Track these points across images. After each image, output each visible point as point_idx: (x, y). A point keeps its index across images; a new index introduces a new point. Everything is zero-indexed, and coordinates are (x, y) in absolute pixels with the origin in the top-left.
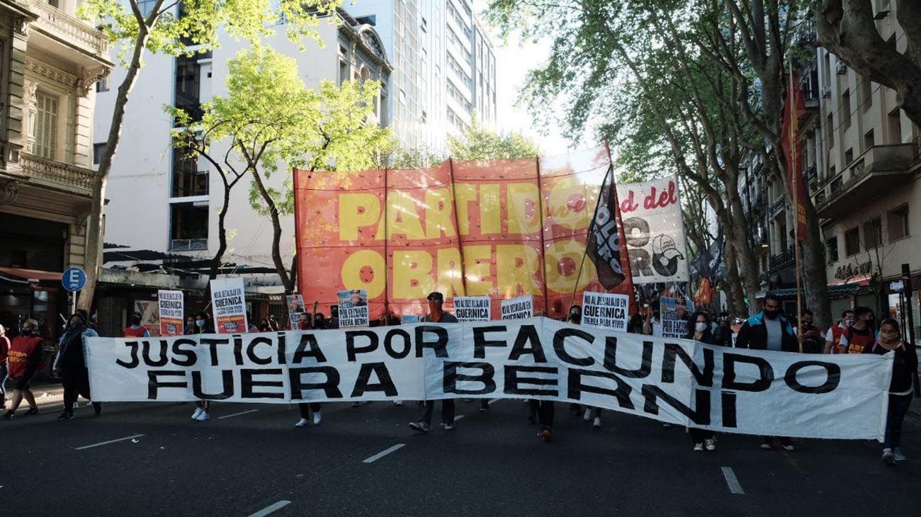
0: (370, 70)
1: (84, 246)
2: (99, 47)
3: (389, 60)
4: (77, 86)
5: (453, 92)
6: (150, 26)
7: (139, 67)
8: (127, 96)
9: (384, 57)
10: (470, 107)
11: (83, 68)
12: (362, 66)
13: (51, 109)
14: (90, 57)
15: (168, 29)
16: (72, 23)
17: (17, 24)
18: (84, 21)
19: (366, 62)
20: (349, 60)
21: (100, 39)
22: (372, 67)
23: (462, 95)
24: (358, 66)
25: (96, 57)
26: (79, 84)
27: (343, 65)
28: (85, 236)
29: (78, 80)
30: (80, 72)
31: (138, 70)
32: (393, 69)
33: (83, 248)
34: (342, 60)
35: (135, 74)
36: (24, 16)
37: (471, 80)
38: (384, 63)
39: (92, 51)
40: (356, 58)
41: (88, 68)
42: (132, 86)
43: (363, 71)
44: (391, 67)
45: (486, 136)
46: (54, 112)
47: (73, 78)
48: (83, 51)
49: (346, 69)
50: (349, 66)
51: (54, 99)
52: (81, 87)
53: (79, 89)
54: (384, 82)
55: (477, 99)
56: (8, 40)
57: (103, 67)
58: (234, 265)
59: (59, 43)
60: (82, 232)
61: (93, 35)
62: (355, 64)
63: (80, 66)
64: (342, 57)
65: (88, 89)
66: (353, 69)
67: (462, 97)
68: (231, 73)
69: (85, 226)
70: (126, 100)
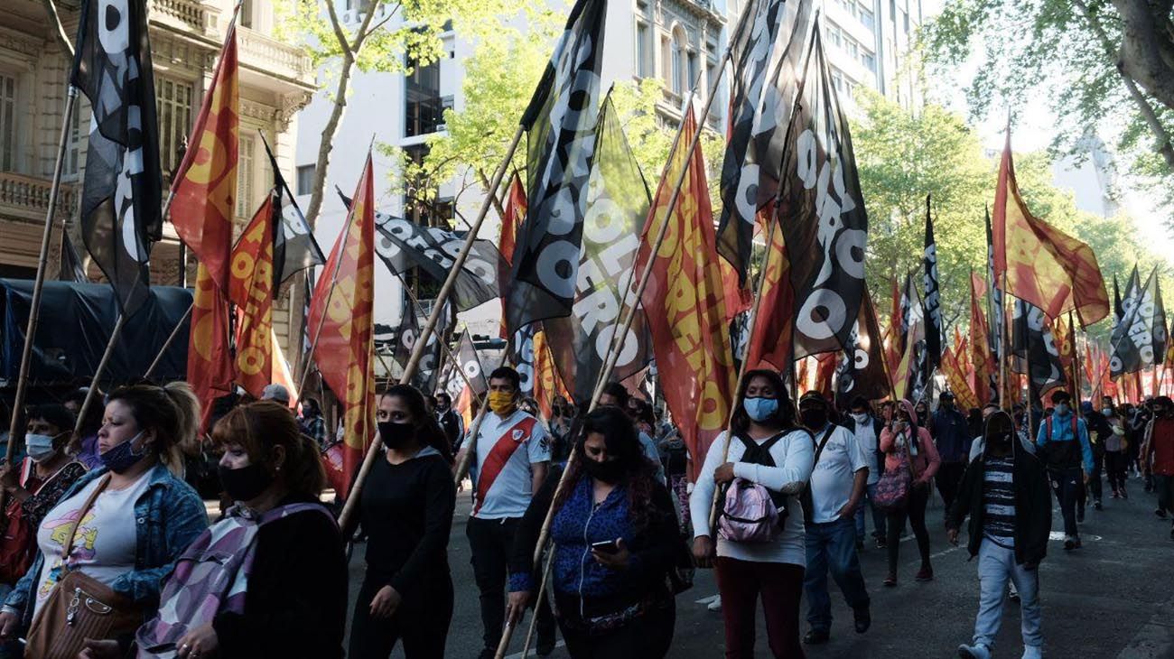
0: (689, 28)
1: (287, 323)
2: (300, 67)
3: (717, 8)
4: (275, 119)
5: (838, 38)
6: (356, 52)
7: (345, 105)
8: (332, 143)
9: (709, 5)
10: (870, 58)
11: (282, 96)
12: (674, 23)
13: (246, 153)
14: (290, 84)
15: (380, 46)
16: (269, 44)
17: (209, 61)
18: (282, 42)
19: (682, 16)
20: (652, 18)
21: (301, 57)
22: (692, 22)
23: (856, 41)
24: (666, 26)
25: (297, 83)
26: (278, 116)
27: (642, 27)
28: (288, 311)
29: (277, 111)
30: (278, 102)
31: (344, 108)
32: (725, 21)
33: (286, 326)
34: (641, 20)
35: (341, 113)
36: (215, 51)
37: (872, 14)
38: (710, 15)
39: (292, 74)
40: (664, 12)
41: (286, 95)
42: (337, 130)
43: (676, 31)
44: (721, 18)
45: (884, 114)
46: (250, 155)
47: (271, 109)
48: (281, 77)
49: (648, 32)
50: (653, 26)
51: (249, 139)
52: (280, 119)
53: (278, 123)
54: (712, 42)
55: (885, 42)
56: (199, 82)
57: (306, 92)
58: (487, 338)
59: (253, 72)
60: (285, 307)
61: (292, 53)
62: (662, 22)
63: (279, 94)
64: (639, 15)
65: (288, 122)
66: (658, 32)
67: (855, 43)
68: (468, 76)
69: (289, 298)
70: (331, 148)
